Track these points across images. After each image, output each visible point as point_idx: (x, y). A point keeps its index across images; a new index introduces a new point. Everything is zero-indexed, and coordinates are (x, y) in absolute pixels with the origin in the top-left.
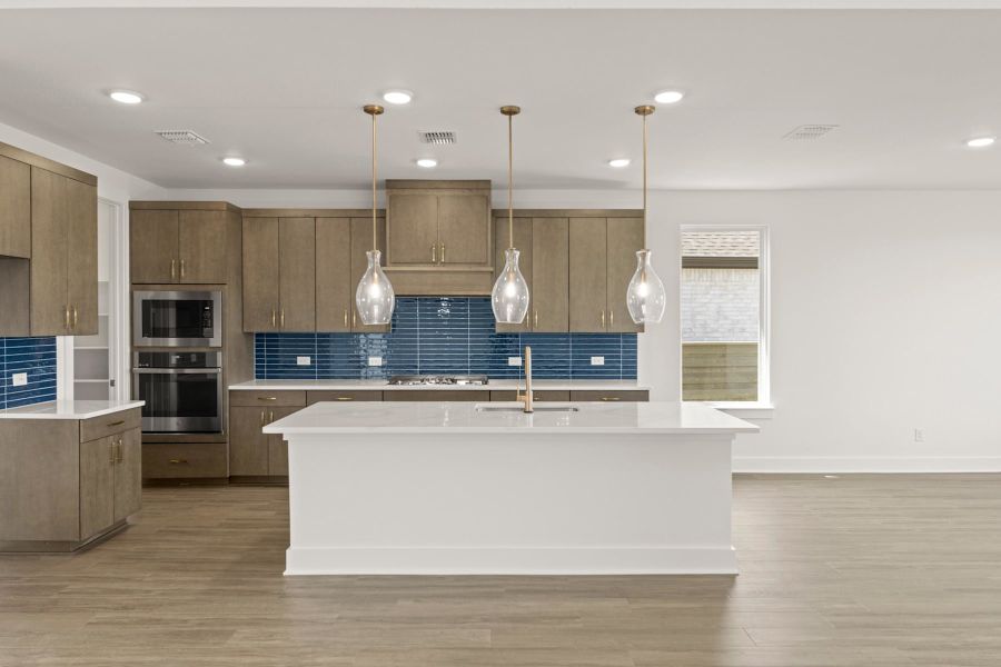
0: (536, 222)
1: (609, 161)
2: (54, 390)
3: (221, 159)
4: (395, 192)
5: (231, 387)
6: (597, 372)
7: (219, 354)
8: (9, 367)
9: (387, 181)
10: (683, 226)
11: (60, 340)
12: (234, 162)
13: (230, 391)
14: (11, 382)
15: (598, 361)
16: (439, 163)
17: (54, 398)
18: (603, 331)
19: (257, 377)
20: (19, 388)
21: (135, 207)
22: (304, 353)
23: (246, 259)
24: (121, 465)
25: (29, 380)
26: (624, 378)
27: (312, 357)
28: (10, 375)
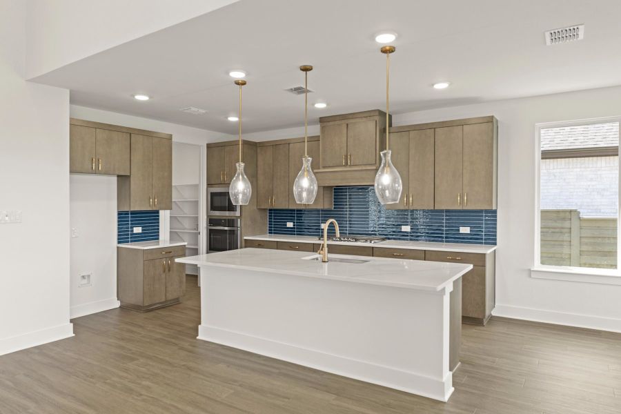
0: (412, 134)
1: (433, 85)
2: (158, 235)
3: (227, 118)
4: (325, 124)
5: (245, 238)
6: (464, 238)
7: (239, 220)
8: (132, 224)
9: (320, 118)
10: (537, 124)
11: (161, 213)
12: (233, 119)
13: (245, 240)
14: (132, 231)
15: (465, 230)
16: (328, 105)
17: (158, 239)
18: (460, 208)
19: (270, 233)
20: (136, 234)
21: (209, 146)
22: (291, 220)
23: (259, 169)
24: (171, 272)
25: (142, 230)
26: (485, 243)
27: (294, 223)
28: (132, 228)
